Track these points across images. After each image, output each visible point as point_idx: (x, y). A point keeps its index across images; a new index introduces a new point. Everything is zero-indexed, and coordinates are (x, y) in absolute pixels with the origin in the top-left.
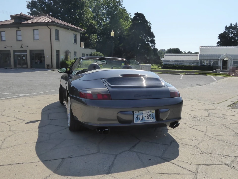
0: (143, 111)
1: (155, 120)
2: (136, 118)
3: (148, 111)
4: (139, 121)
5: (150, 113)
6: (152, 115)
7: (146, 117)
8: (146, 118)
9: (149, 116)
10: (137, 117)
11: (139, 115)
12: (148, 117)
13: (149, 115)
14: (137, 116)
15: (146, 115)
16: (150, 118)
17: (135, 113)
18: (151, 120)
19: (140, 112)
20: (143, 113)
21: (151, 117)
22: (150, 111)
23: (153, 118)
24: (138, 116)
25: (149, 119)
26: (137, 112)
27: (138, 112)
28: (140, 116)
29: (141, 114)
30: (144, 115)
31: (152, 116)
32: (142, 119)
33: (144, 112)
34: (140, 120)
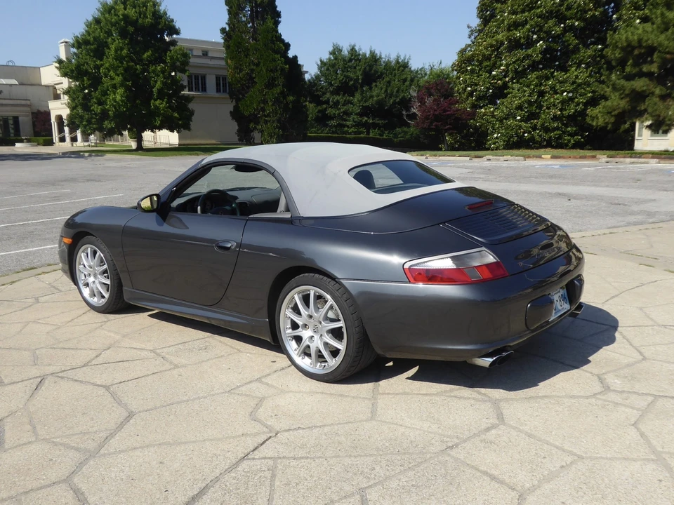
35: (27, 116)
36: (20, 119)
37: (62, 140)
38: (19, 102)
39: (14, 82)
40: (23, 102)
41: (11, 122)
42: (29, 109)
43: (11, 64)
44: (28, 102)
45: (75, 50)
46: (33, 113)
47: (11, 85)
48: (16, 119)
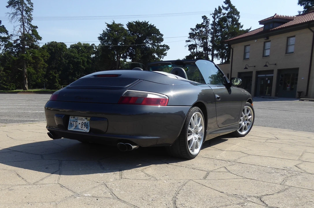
0: (79, 117)
1: (88, 130)
2: (71, 124)
3: (84, 118)
5: (86, 121)
6: (87, 123)
7: (81, 124)
9: (83, 125)
11: (74, 121)
12: (82, 125)
13: (84, 123)
14: (71, 122)
15: (80, 122)
16: (84, 126)
17: (71, 118)
19: (76, 118)
20: (78, 119)
21: (85, 126)
22: (86, 119)
23: (87, 127)
24: (73, 122)
25: (83, 128)
26: (73, 117)
28: (75, 122)
31: (87, 125)
34: (74, 127)
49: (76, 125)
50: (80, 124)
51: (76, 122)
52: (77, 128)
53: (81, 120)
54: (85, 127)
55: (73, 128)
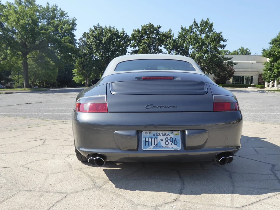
0: (159, 132)
1: (179, 147)
2: (146, 141)
3: (167, 132)
4: (151, 148)
5: (172, 136)
6: (174, 139)
7: (164, 141)
8: (163, 144)
9: (169, 141)
10: (148, 141)
11: (151, 138)
12: (167, 141)
13: (169, 139)
14: (147, 139)
15: (164, 138)
16: (170, 143)
17: (145, 135)
18: (172, 146)
19: (154, 133)
20: (158, 134)
21: (172, 142)
22: (172, 133)
23: (176, 143)
24: (150, 140)
25: (169, 145)
26: (148, 133)
27: (150, 133)
28: (153, 139)
29: (156, 136)
30: (160, 138)
31: (175, 141)
32: (157, 144)
33: (160, 134)
34: (153, 145)
35: (256, 76)
36: (253, 77)
37: (268, 86)
38: (254, 70)
39: (255, 62)
40: (256, 70)
41: (250, 78)
42: (258, 73)
43: (256, 55)
44: (258, 70)
45: (272, 45)
46: (259, 75)
47: (252, 63)
48: (252, 77)
49: (156, 142)
50: (162, 140)
51: (156, 139)
52: (158, 145)
53: (163, 135)
54: (173, 144)
55: (152, 147)
